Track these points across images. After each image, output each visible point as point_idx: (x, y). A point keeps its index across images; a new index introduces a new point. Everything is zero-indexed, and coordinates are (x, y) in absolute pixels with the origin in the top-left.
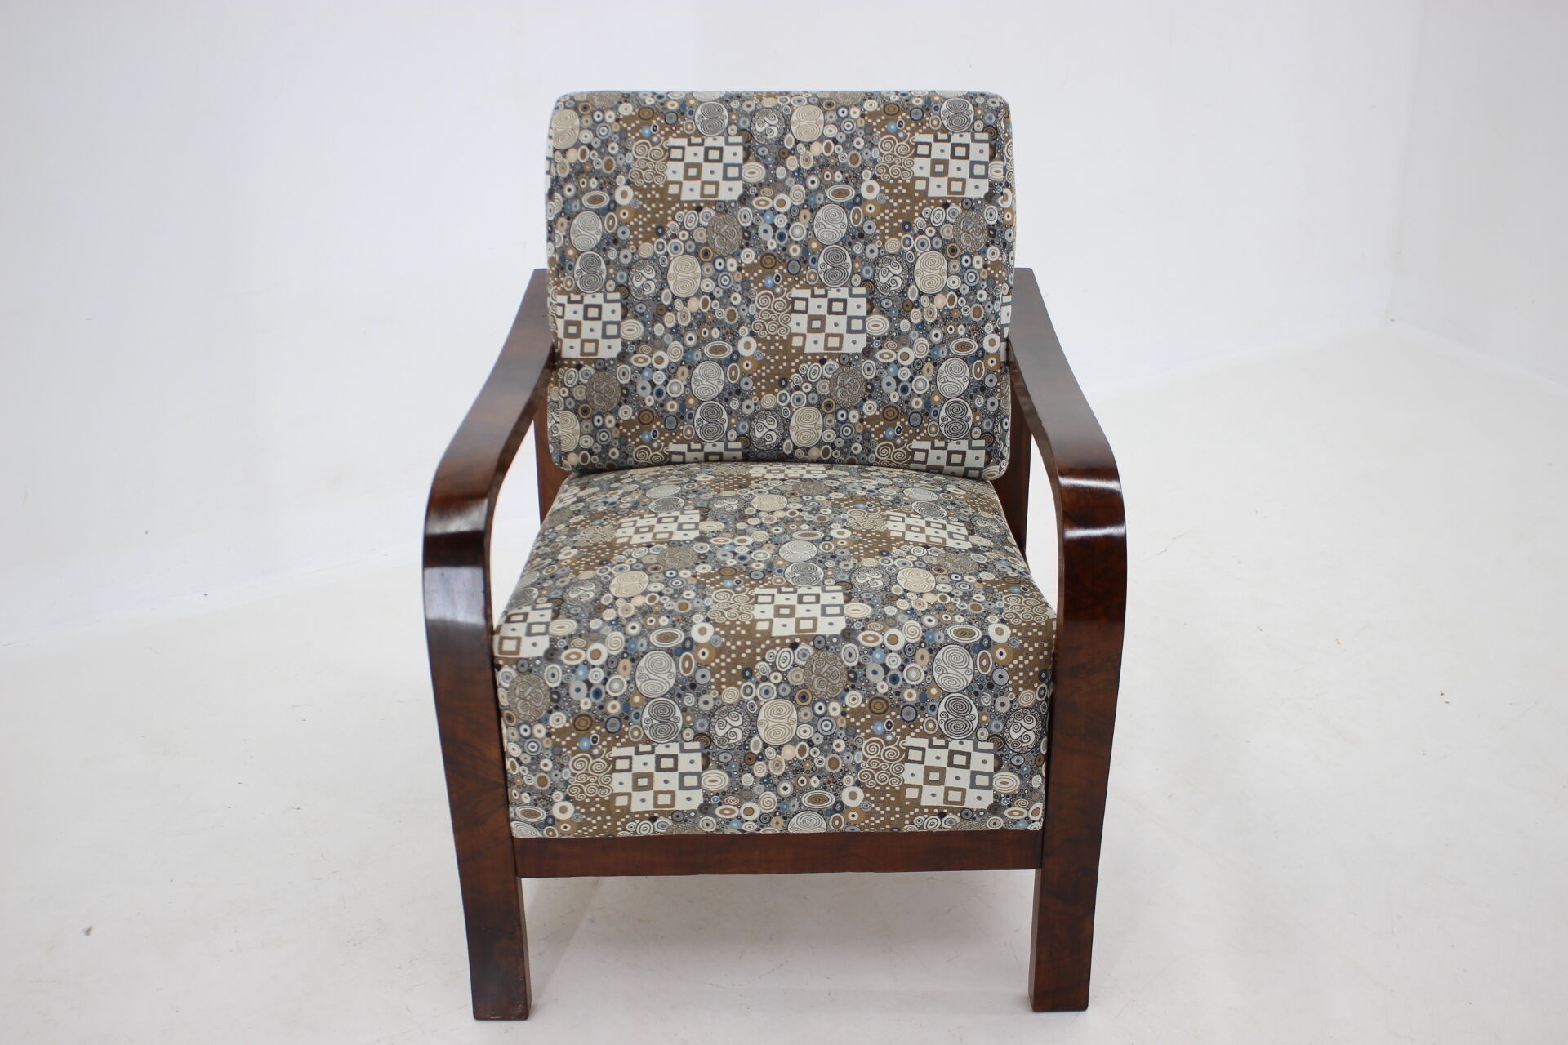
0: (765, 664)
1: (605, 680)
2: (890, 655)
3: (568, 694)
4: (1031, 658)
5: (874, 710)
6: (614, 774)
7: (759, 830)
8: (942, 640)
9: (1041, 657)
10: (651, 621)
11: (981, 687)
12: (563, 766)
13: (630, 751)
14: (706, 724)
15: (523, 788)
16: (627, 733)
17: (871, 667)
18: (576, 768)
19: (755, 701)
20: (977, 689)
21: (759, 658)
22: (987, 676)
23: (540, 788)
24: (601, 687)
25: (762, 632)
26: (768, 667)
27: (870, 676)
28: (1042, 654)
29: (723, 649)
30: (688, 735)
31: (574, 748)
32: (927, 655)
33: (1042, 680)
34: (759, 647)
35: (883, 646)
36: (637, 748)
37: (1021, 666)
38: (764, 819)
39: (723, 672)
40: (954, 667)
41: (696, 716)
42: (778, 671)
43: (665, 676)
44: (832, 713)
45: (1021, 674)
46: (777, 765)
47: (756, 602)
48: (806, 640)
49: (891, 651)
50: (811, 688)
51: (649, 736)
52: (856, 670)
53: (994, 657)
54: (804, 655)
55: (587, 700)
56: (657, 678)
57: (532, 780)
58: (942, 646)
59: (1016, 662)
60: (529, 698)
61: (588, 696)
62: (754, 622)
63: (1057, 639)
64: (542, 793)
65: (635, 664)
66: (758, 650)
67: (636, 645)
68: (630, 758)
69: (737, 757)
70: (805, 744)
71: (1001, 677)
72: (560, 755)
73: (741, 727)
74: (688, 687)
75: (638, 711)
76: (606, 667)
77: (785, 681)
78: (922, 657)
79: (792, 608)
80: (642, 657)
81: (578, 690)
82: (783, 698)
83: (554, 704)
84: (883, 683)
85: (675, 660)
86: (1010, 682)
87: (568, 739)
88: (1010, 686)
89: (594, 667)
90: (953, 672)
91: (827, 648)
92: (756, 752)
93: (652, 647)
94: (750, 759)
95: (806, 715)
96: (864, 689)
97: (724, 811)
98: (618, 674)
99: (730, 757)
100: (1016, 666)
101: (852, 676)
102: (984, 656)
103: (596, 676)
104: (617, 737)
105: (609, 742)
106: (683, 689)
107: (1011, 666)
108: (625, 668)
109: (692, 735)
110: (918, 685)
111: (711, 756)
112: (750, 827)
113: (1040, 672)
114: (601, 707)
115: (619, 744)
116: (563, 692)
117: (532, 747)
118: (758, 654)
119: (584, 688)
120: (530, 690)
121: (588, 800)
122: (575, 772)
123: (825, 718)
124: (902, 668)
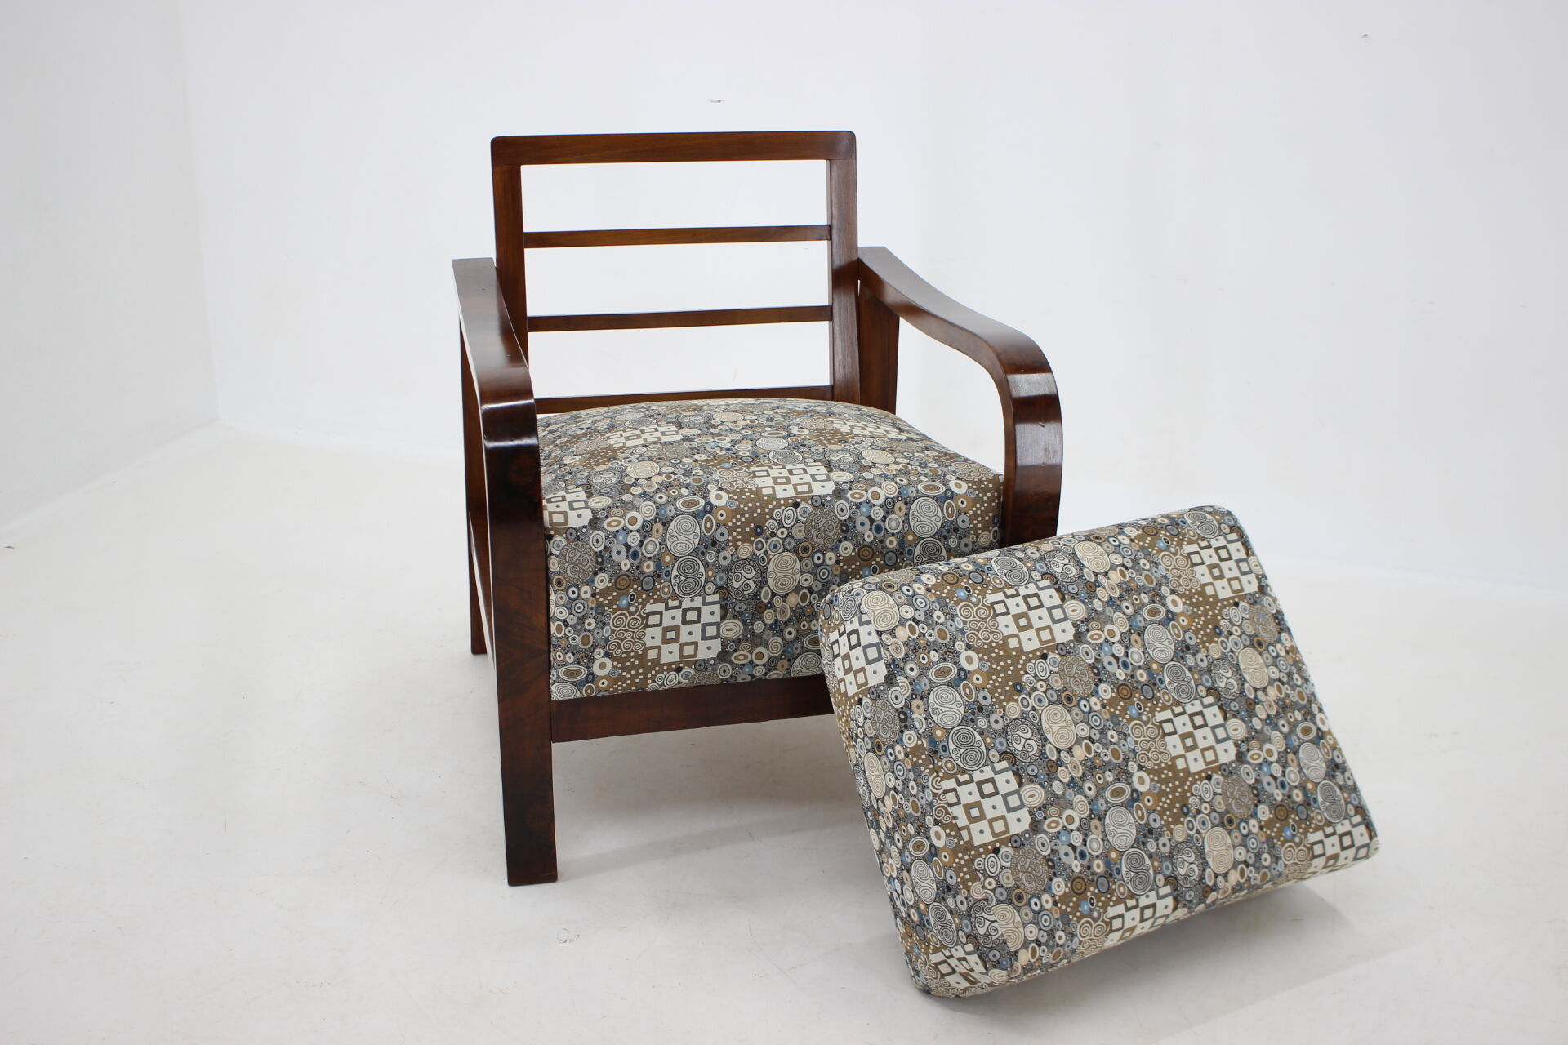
0: (773, 521)
1: (641, 542)
2: (874, 508)
3: (611, 557)
4: (986, 505)
5: (862, 557)
6: (647, 629)
7: (766, 674)
8: (914, 494)
9: (993, 504)
10: (674, 492)
11: (948, 531)
12: (604, 624)
13: (661, 606)
14: (725, 578)
15: (568, 649)
16: (659, 590)
17: (860, 519)
18: (615, 625)
19: (765, 554)
20: (945, 533)
21: (768, 517)
22: (953, 521)
23: (583, 647)
24: (638, 549)
25: (768, 496)
26: (776, 524)
27: (859, 527)
28: (994, 502)
29: (738, 511)
30: (709, 588)
31: (615, 607)
32: (903, 507)
33: (995, 524)
34: (768, 507)
35: (867, 501)
36: (667, 604)
37: (979, 512)
38: (771, 664)
39: (739, 530)
40: (926, 516)
41: (717, 571)
42: (784, 527)
43: (691, 537)
44: (829, 562)
45: (979, 519)
46: (783, 612)
47: (755, 476)
48: (805, 499)
49: (875, 505)
50: (811, 541)
51: (677, 592)
52: (847, 523)
53: (956, 505)
54: (805, 512)
55: (627, 561)
56: (684, 538)
57: (576, 640)
58: (915, 498)
59: (974, 509)
60: (577, 563)
61: (627, 557)
62: (759, 489)
63: (1004, 489)
64: (585, 651)
65: (666, 527)
66: (767, 510)
67: (665, 512)
68: (661, 613)
69: (750, 607)
70: (806, 591)
71: (964, 521)
72: (602, 614)
73: (754, 579)
74: (709, 545)
75: (668, 569)
76: (642, 531)
77: (790, 535)
78: (900, 509)
79: (787, 478)
80: (672, 520)
81: (619, 553)
82: (788, 551)
83: (599, 567)
84: (870, 533)
85: (698, 522)
86: (971, 526)
87: (610, 598)
88: (972, 529)
89: (631, 531)
90: (925, 520)
91: (823, 505)
92: (766, 601)
93: (678, 512)
94: (760, 607)
95: (807, 565)
96: (854, 539)
97: (740, 657)
98: (652, 536)
99: (744, 607)
100: (975, 512)
101: (844, 528)
102: (949, 505)
103: (634, 539)
104: (650, 594)
105: (643, 599)
106: (706, 547)
107: (971, 512)
108: (658, 531)
109: (713, 588)
110: (898, 533)
111: (728, 607)
112: (759, 672)
113: (994, 516)
114: (638, 568)
115: (652, 601)
116: (606, 555)
117: (579, 608)
118: (767, 514)
119: (624, 550)
120: (577, 556)
121: (624, 655)
122: (615, 629)
123: (822, 567)
124: (884, 519)
